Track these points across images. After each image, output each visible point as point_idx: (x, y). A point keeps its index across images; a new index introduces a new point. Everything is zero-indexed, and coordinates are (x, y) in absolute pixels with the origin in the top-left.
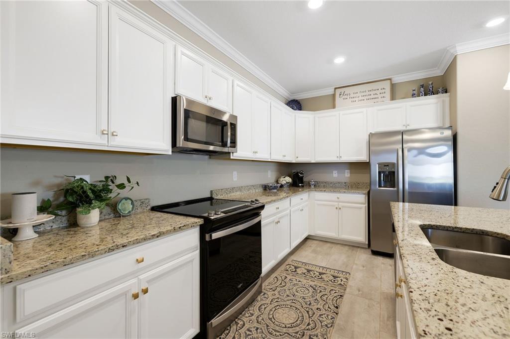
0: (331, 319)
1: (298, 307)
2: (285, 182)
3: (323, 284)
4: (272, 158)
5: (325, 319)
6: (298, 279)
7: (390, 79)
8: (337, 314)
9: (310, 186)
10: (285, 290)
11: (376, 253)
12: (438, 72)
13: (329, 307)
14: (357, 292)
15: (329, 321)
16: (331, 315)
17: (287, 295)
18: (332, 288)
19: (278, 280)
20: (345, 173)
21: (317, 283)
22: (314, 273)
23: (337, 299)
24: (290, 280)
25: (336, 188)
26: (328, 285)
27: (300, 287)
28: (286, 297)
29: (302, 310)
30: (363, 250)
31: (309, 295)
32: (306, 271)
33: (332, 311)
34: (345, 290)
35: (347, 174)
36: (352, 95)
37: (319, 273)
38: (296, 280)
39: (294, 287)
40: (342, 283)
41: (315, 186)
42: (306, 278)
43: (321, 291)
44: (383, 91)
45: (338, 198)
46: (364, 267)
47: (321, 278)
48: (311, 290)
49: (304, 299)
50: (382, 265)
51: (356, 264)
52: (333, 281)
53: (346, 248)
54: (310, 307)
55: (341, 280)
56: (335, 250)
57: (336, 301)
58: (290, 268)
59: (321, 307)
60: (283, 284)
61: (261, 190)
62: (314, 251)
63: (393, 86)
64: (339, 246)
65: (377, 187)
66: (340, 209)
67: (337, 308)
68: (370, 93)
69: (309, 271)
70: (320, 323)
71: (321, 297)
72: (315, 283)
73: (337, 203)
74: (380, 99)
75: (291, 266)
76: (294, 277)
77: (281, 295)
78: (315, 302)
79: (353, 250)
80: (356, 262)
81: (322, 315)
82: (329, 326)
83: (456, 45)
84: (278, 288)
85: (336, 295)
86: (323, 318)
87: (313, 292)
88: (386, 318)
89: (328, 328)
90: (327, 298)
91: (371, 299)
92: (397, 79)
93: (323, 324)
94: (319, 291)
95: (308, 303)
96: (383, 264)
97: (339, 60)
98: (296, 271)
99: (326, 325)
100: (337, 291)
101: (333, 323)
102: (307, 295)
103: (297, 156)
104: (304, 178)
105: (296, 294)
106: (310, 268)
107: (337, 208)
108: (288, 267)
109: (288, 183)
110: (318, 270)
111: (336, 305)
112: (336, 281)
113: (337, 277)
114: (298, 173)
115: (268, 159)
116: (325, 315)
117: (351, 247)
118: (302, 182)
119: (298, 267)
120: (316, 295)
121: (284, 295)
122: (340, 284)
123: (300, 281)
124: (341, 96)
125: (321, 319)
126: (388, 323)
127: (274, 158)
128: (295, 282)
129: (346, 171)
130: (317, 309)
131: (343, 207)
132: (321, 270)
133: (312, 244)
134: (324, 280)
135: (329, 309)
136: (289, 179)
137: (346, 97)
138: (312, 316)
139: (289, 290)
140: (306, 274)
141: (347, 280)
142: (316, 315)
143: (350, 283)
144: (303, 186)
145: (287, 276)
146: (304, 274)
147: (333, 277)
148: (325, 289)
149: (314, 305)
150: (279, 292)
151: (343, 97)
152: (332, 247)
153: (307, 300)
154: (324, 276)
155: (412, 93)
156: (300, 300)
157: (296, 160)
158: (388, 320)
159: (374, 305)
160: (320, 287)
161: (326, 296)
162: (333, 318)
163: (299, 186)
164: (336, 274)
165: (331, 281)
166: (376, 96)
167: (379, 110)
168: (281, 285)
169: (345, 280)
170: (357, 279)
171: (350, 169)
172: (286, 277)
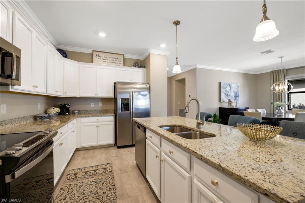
0: (114, 194)
1: (91, 200)
2: (55, 112)
3: (99, 176)
4: (47, 93)
5: (111, 196)
6: (81, 181)
7: (123, 55)
8: (116, 189)
9: (74, 114)
10: (74, 194)
11: (119, 147)
12: (142, 58)
13: (110, 188)
14: (120, 171)
15: (113, 196)
16: (113, 192)
17: (78, 197)
18: (106, 176)
19: (64, 190)
20: (99, 104)
21: (96, 177)
22: (91, 173)
23: (112, 181)
24: (75, 185)
25: (93, 113)
26: (103, 176)
27: (85, 186)
28: (77, 199)
29: (94, 200)
30: (112, 148)
31: (93, 188)
32: (84, 173)
33: (113, 189)
34: (113, 173)
35: (100, 105)
36: (103, 58)
37: (94, 171)
38: (80, 183)
39: (81, 188)
40: (110, 170)
41: (78, 113)
42: (86, 178)
43: (100, 182)
44: (120, 60)
45: (98, 120)
46: (117, 157)
47: (97, 173)
48: (94, 184)
49: (92, 192)
50: (125, 153)
51: (113, 157)
52: (104, 171)
53: (103, 150)
54: (99, 194)
55: (109, 169)
56: (97, 152)
57: (112, 182)
58: (71, 177)
59: (105, 191)
60: (70, 191)
61: (31, 120)
62: (83, 158)
63: (125, 59)
64: (98, 150)
65: (121, 111)
66: (99, 126)
67: (114, 186)
68: (114, 59)
69: (86, 172)
70: (109, 201)
71: (102, 185)
72: (95, 178)
73: (96, 123)
74: (118, 64)
75: (71, 175)
76: (77, 182)
77: (72, 200)
78: (100, 190)
79: (107, 150)
80: (112, 156)
81: (108, 195)
82: (115, 199)
83: (151, 49)
84: (67, 196)
85: (110, 179)
86: (109, 196)
87: (96, 184)
88: (138, 178)
89: (115, 200)
90: (106, 184)
91: (127, 172)
92: (127, 56)
93: (111, 200)
94: (99, 182)
95: (96, 193)
96: (125, 151)
97: (102, 35)
98: (76, 177)
99: (113, 199)
100: (110, 176)
101: (116, 196)
102: (92, 189)
103: (65, 92)
104: (70, 108)
105: (84, 192)
106: (86, 170)
107: (97, 126)
108: (68, 176)
109: (57, 112)
110: (92, 169)
111: (113, 185)
112: (107, 171)
113: (106, 168)
114: (65, 105)
115: (44, 93)
116: (110, 194)
117: (106, 148)
118: (68, 112)
119: (77, 173)
120: (99, 185)
121: (75, 198)
122: (110, 171)
123: (83, 182)
124: (97, 56)
125: (108, 198)
126: (139, 179)
127: (49, 93)
128: (79, 185)
129: (99, 103)
130: (103, 193)
131: (100, 125)
132: (94, 169)
133: (80, 154)
134: (99, 174)
135: (110, 189)
136: (58, 110)
137: (100, 58)
138: (102, 200)
139: (77, 192)
140: (85, 175)
141: (112, 167)
142: (105, 197)
143: (114, 168)
144: (69, 114)
145: (70, 183)
146: (84, 176)
147: (104, 169)
148: (102, 179)
149: (100, 192)
150: (70, 198)
151: (98, 57)
152: (94, 152)
153: (94, 192)
154: (98, 171)
155: (133, 65)
156: (89, 194)
157: (65, 95)
158: (139, 178)
159: (130, 174)
160: (98, 179)
161: (105, 182)
162: (115, 193)
163: (66, 115)
164: (105, 167)
165: (103, 172)
166: (116, 62)
167: (119, 70)
168: (69, 192)
169: (111, 168)
170: (116, 165)
171: (102, 102)
172: (70, 185)
